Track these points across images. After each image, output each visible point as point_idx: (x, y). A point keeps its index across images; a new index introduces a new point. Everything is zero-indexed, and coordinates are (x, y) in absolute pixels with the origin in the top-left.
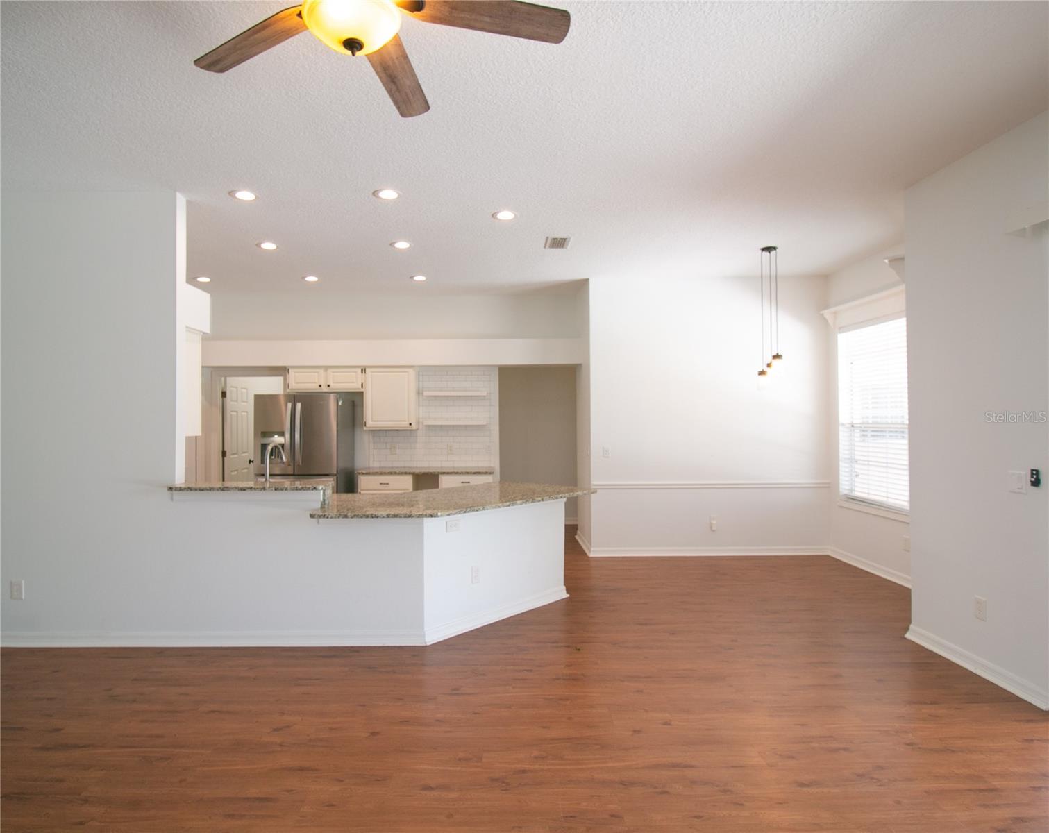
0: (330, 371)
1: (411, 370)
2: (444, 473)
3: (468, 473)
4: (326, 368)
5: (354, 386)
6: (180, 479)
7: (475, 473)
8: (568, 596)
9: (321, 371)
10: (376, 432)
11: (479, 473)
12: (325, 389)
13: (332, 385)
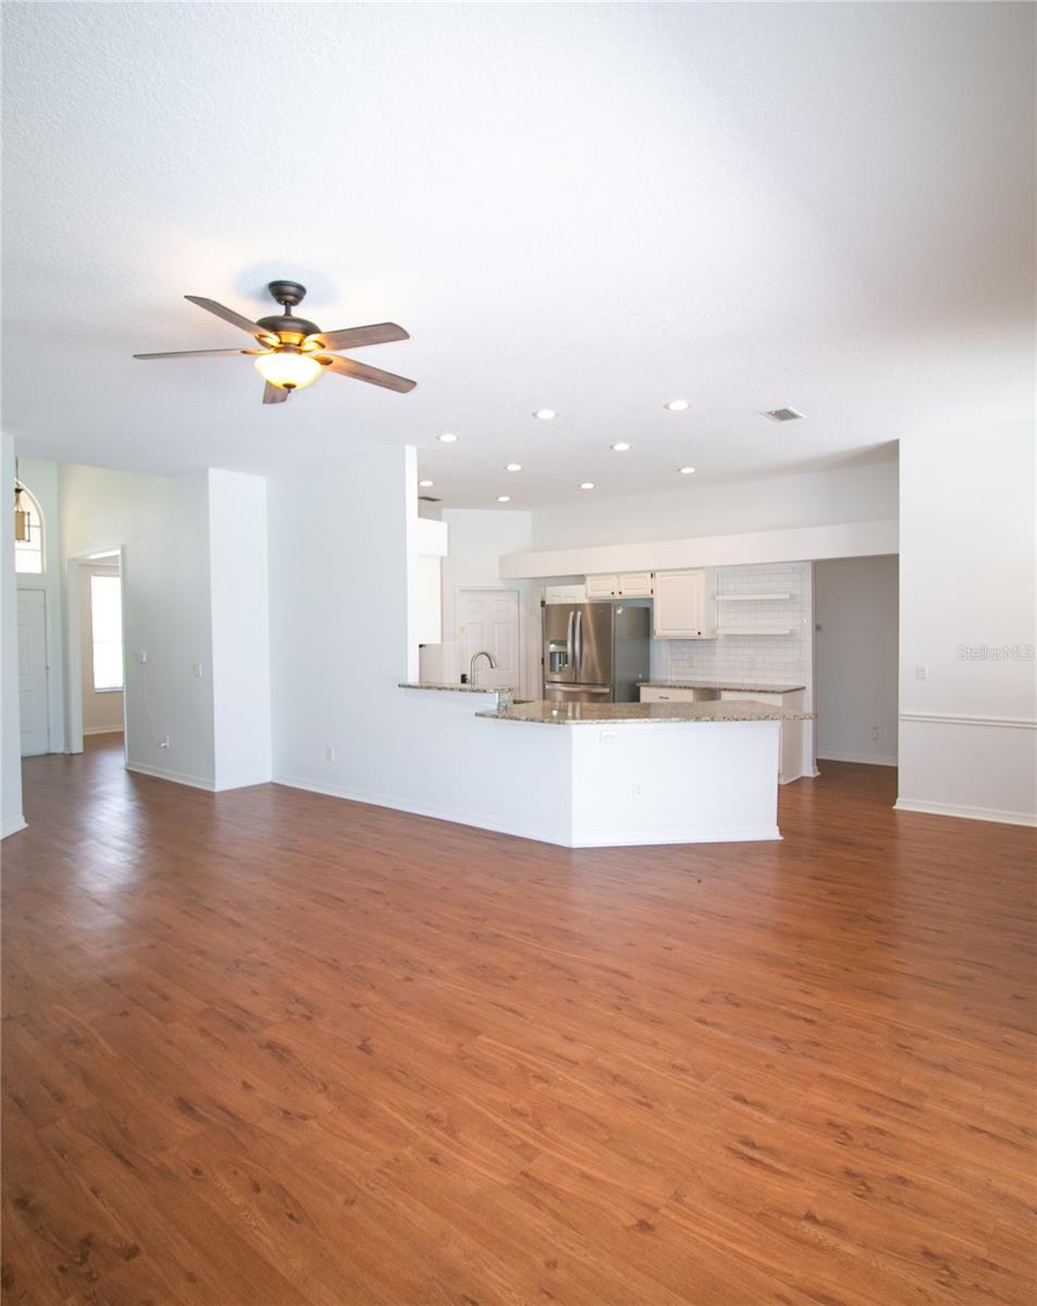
0: (621, 577)
1: (701, 573)
2: (725, 690)
3: (751, 691)
4: (618, 574)
5: (644, 592)
6: (413, 679)
7: (760, 691)
8: (781, 838)
9: (614, 577)
10: (675, 642)
11: (765, 692)
12: (617, 596)
13: (623, 591)
